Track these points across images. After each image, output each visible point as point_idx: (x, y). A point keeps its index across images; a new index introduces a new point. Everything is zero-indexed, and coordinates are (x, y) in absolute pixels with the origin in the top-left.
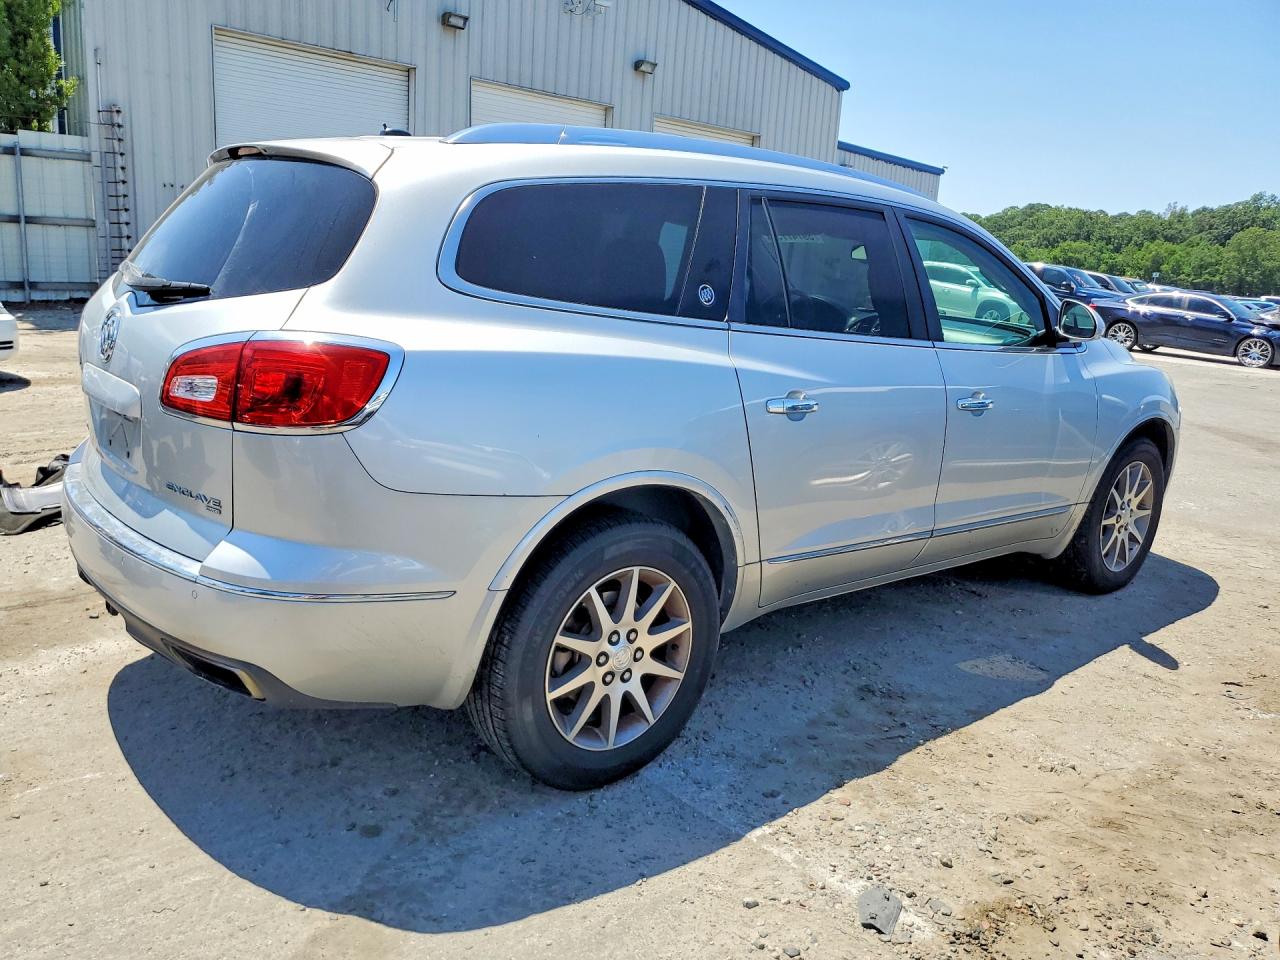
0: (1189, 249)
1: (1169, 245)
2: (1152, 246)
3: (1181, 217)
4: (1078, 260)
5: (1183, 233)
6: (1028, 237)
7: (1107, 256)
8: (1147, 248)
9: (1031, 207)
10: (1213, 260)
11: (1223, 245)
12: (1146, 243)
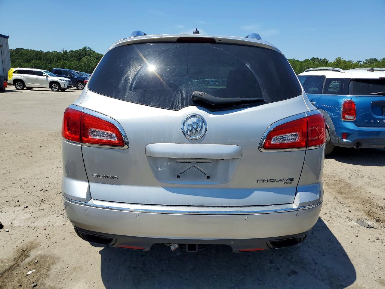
0: (71, 63)
1: (65, 61)
2: (60, 62)
3: (66, 52)
4: (39, 66)
5: (68, 58)
6: (20, 59)
7: (48, 65)
8: (59, 62)
9: (17, 49)
10: (78, 66)
11: (80, 61)
12: (59, 61)
